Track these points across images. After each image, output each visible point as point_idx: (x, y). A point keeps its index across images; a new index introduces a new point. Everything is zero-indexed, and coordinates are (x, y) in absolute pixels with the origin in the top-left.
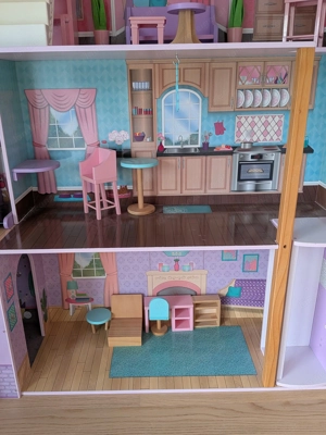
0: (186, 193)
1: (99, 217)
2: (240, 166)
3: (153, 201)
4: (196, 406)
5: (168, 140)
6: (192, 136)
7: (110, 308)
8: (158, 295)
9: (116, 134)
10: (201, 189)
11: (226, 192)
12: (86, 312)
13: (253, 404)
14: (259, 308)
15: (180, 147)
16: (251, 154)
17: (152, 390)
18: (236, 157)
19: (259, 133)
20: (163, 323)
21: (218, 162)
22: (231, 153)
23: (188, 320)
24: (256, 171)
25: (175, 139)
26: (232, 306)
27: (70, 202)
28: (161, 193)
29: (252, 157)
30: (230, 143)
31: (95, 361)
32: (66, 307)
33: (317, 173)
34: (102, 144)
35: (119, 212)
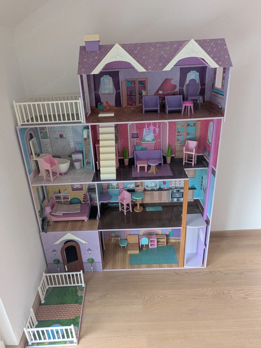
0: (153, 202)
1: (125, 214)
2: (172, 194)
3: (142, 205)
4: (159, 274)
5: (147, 187)
6: (155, 185)
7: (127, 240)
8: (144, 235)
9: (130, 185)
10: (159, 201)
11: (168, 201)
12: (118, 240)
13: (176, 273)
14: (179, 238)
15: (151, 188)
16: (175, 190)
17: (144, 269)
18: (171, 191)
19: (178, 184)
20: (146, 245)
21: (164, 193)
22: (169, 190)
23: (155, 244)
24: (177, 195)
25: (150, 186)
26: (171, 238)
27: (114, 206)
28: (145, 202)
29: (176, 191)
30: (168, 187)
31: (124, 259)
32: (111, 239)
33: (198, 195)
34: (125, 188)
35: (131, 211)
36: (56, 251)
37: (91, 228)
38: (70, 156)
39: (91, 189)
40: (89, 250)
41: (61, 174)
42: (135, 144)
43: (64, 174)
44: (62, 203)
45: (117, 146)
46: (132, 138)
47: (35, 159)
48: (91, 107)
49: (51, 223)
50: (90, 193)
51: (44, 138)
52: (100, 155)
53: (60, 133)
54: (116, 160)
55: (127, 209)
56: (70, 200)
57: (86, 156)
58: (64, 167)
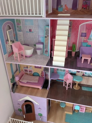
0: (88, 84)
1: (67, 89)
3: (80, 85)
15: (88, 75)
20: (77, 110)
28: (82, 83)
34: (69, 72)
35: (71, 88)
36: (19, 104)
37: (42, 96)
38: (35, 45)
39: (46, 69)
40: (40, 108)
41: (26, 57)
42: (83, 41)
43: (29, 57)
44: (28, 74)
45: (68, 41)
46: (81, 36)
47: (10, 44)
48: (52, 9)
49: (19, 87)
50: (45, 72)
51: (19, 31)
52: (55, 46)
53: (30, 28)
54: (66, 52)
55: (69, 86)
56: (33, 73)
57: (45, 47)
58: (29, 52)
